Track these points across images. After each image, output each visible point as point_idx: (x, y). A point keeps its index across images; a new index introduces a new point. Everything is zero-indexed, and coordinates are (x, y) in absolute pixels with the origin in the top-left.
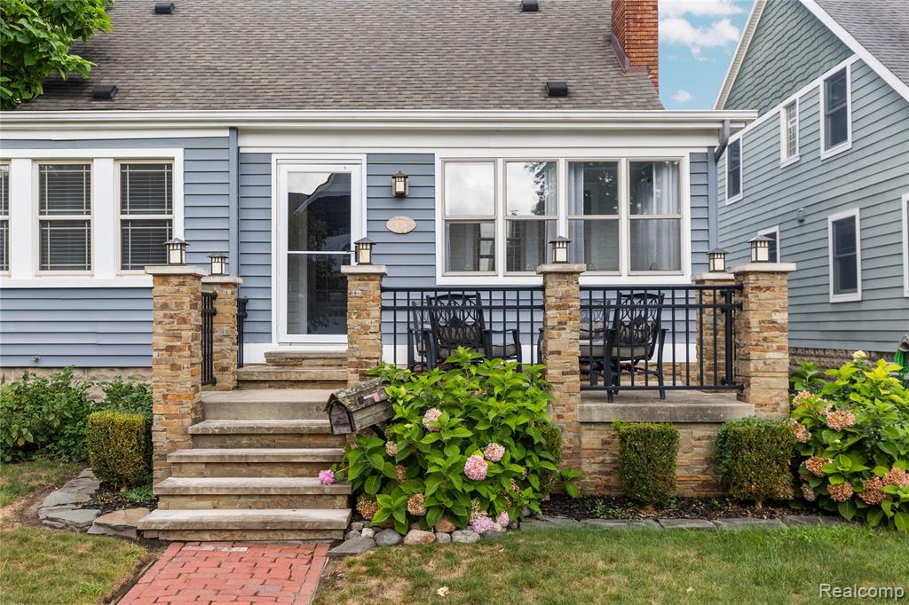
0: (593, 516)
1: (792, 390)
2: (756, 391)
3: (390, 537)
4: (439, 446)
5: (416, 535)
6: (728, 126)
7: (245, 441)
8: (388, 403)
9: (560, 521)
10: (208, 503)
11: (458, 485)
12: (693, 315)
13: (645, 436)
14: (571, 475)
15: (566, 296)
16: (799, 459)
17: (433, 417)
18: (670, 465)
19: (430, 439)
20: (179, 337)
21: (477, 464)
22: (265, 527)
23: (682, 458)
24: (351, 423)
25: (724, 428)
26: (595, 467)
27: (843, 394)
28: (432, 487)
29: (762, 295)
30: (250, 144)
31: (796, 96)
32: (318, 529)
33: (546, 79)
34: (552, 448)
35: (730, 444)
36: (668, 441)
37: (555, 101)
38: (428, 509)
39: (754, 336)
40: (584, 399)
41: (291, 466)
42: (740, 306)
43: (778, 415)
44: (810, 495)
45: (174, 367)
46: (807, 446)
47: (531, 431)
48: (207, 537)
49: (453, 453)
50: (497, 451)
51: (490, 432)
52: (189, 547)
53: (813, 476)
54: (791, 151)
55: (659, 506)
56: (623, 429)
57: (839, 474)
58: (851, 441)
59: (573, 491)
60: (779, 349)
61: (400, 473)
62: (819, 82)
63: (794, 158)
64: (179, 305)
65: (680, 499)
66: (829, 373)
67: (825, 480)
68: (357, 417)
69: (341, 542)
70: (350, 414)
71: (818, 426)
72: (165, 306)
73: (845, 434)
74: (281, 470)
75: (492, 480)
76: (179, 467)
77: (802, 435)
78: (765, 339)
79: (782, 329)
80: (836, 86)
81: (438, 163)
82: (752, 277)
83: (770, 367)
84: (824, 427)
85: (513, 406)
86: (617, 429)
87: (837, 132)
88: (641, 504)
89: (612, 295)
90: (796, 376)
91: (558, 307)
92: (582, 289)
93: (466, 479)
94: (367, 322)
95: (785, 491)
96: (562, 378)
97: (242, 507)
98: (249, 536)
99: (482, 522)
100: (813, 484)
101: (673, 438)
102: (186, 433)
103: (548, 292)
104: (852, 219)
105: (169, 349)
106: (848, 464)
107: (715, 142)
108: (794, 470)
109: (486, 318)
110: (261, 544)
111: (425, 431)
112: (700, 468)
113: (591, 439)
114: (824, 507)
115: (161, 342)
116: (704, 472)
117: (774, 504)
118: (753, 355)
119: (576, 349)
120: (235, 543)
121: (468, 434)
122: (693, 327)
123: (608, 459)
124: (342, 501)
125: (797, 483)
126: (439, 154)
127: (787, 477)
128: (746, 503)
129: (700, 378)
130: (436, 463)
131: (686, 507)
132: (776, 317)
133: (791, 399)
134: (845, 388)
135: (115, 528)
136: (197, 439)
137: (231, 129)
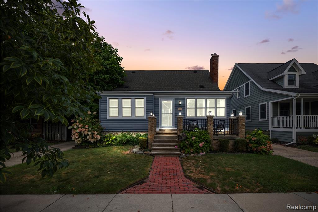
0: (216, 153)
1: (246, 135)
2: (240, 135)
3: (188, 155)
4: (195, 142)
5: (192, 155)
6: (233, 93)
7: (162, 142)
8: (186, 136)
9: (211, 153)
10: (159, 151)
11: (199, 148)
12: (228, 123)
13: (224, 141)
14: (212, 147)
15: (211, 120)
16: (247, 145)
17: (194, 138)
18: (228, 146)
19: (194, 141)
20: (152, 126)
21: (201, 145)
22: (169, 154)
23: (229, 145)
24: (182, 139)
25: (235, 140)
26: (215, 146)
27: (254, 135)
28: (194, 148)
29: (241, 120)
30: (156, 96)
31: (240, 87)
32: (177, 154)
33: (199, 85)
34: (210, 143)
35: (236, 143)
36: (228, 142)
37: (201, 88)
38: (194, 151)
39: (240, 126)
40: (214, 136)
41: (170, 146)
42: (237, 122)
43: (244, 138)
44: (249, 150)
45: (152, 131)
46: (249, 143)
47: (208, 140)
48: (160, 155)
49: (197, 143)
50: (204, 143)
51: (202, 140)
52: (158, 157)
53: (250, 147)
54: (239, 96)
55: (226, 152)
56: (220, 140)
57: (254, 147)
58: (256, 142)
59: (212, 149)
60: (244, 128)
61: (188, 146)
62: (244, 84)
63: (239, 97)
64: (152, 121)
65: (229, 151)
66: (251, 132)
67: (252, 148)
68: (183, 138)
69: (180, 156)
70: (182, 137)
71: (250, 140)
72: (150, 122)
73: (255, 141)
74: (169, 146)
75: (203, 147)
76: (154, 145)
77: (248, 141)
78: (242, 127)
79: (244, 125)
80: (247, 85)
81: (186, 99)
82: (240, 118)
83: (242, 131)
84: (252, 140)
85: (205, 136)
86: (219, 140)
87: (247, 93)
88: (223, 151)
89: (218, 120)
90: (246, 133)
91: (210, 122)
92: (214, 119)
93: (200, 147)
94: (181, 124)
95: (245, 149)
96: (210, 133)
97: (164, 151)
98: (166, 155)
99: (201, 153)
100: (250, 148)
101: (229, 141)
102: (153, 141)
103: (208, 120)
104: (250, 108)
105: (151, 128)
106: (255, 145)
107: (231, 96)
108: (247, 146)
109: (198, 124)
110: (169, 156)
111: (193, 140)
112: (231, 146)
113: (215, 142)
114: (252, 152)
115: (149, 127)
116: (232, 147)
117: (243, 151)
118: (240, 129)
119: (213, 128)
120: (164, 156)
121: (199, 140)
122: (228, 125)
123: (217, 145)
124: (179, 150)
125: (247, 148)
126: (186, 98)
127: (245, 148)
128: (239, 151)
129: (229, 133)
130: (195, 145)
131: (230, 152)
132: (243, 124)
133: (245, 136)
134: (254, 134)
135: (147, 154)
136: (155, 141)
137: (153, 94)
